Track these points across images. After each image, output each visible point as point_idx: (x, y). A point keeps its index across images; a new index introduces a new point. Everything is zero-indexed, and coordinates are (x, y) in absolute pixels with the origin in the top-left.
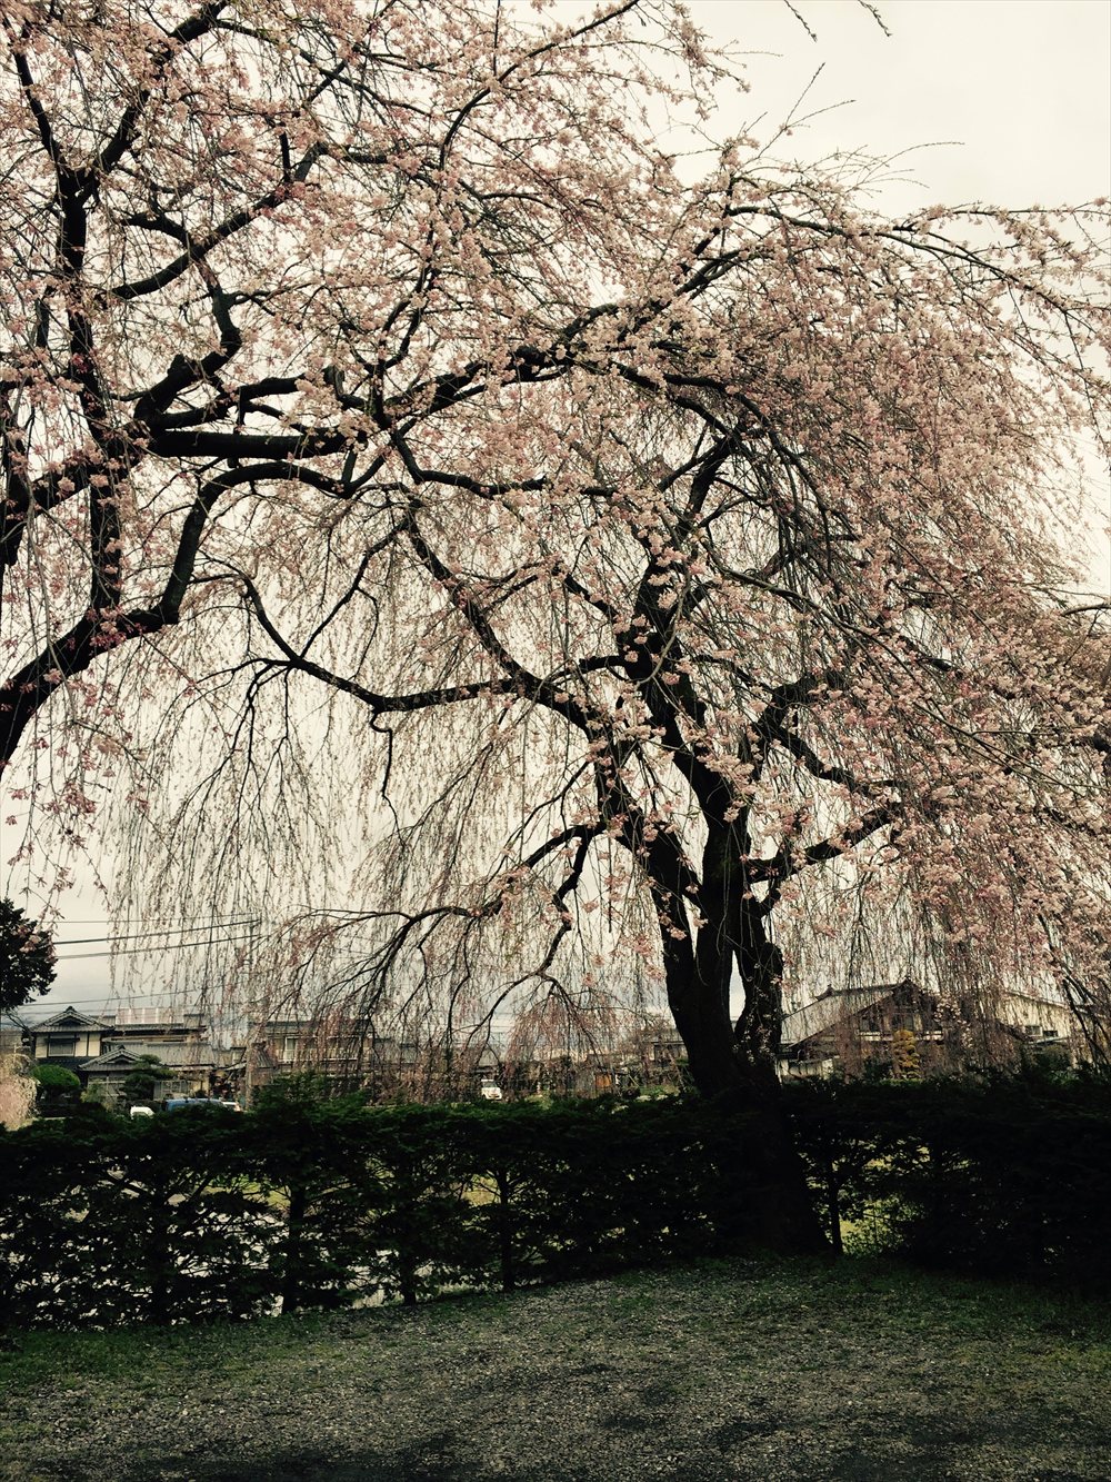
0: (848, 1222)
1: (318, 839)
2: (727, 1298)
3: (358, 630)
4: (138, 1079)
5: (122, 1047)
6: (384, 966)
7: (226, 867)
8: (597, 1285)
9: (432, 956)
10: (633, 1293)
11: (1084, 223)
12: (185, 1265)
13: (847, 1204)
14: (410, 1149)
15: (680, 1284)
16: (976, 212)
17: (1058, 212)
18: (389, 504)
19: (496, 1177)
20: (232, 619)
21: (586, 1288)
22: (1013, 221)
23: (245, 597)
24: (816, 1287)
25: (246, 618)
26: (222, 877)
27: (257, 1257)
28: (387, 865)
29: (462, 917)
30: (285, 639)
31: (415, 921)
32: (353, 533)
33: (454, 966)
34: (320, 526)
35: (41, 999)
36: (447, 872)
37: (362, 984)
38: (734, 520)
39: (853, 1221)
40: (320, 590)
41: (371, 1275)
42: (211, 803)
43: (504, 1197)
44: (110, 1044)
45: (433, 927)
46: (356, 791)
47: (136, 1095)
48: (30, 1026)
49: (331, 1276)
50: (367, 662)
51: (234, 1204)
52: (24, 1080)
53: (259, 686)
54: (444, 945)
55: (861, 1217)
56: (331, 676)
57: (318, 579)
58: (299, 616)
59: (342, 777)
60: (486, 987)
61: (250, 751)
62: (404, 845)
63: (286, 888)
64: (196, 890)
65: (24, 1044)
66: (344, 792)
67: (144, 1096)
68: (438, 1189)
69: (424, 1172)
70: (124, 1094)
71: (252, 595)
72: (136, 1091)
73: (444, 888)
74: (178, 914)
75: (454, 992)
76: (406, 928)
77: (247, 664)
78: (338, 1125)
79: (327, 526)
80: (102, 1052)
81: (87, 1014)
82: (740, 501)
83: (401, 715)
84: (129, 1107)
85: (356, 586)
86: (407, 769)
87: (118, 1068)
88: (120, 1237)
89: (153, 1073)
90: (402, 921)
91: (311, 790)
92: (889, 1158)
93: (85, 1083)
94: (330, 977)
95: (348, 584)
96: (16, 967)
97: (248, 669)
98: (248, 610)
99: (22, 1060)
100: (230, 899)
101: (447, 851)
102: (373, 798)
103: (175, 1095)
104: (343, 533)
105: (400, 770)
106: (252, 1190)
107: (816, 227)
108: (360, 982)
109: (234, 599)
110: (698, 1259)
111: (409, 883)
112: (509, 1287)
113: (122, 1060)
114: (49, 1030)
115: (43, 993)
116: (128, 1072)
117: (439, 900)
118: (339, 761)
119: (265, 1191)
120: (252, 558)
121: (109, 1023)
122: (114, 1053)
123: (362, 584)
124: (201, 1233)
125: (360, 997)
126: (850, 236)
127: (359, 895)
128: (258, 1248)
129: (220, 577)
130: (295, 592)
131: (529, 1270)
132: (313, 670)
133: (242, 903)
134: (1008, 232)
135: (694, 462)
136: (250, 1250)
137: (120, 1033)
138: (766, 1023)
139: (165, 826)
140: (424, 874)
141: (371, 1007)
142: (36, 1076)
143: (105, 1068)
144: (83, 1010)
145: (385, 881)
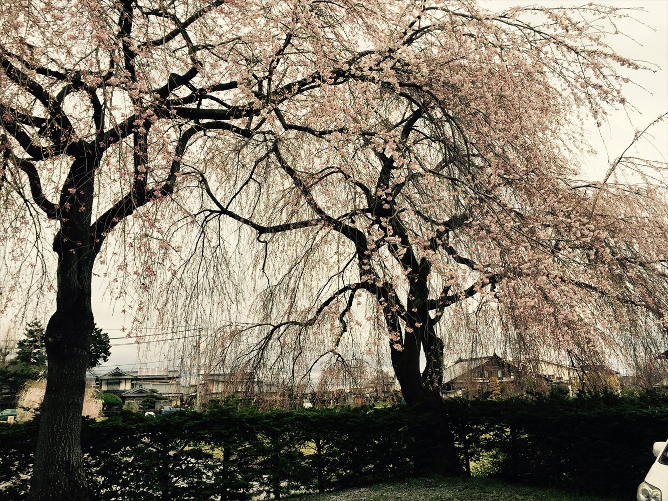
0: (473, 462)
1: (234, 290)
2: (420, 496)
3: (251, 197)
4: (148, 400)
5: (141, 385)
6: (263, 348)
7: (192, 303)
8: (362, 490)
9: (284, 343)
10: (378, 494)
11: (583, 14)
12: (176, 482)
13: (472, 454)
14: (278, 429)
15: (399, 490)
16: (534, 9)
17: (571, 9)
18: (265, 140)
19: (315, 442)
20: (194, 192)
21: (357, 492)
22: (551, 13)
23: (200, 182)
24: (460, 491)
25: (201, 191)
26: (190, 308)
27: (209, 478)
28: (264, 303)
29: (298, 326)
30: (219, 201)
31: (276, 328)
32: (249, 154)
33: (295, 348)
34: (235, 150)
35: (104, 364)
36: (291, 306)
37: (252, 356)
38: (420, 147)
39: (475, 462)
40: (234, 179)
41: (260, 486)
42: (185, 275)
43: (319, 451)
44: (135, 384)
45: (285, 331)
46: (251, 269)
47: (147, 407)
48: (99, 376)
49: (243, 486)
50: (255, 211)
51: (198, 454)
52: (96, 400)
53: (207, 222)
54: (290, 338)
55: (479, 460)
56: (240, 218)
57: (233, 174)
58: (225, 191)
59: (245, 263)
60: (309, 357)
61: (203, 252)
62: (272, 293)
63: (219, 313)
64: (179, 314)
65: (97, 384)
66: (246, 269)
67: (151, 407)
68: (290, 447)
69: (284, 440)
70: (141, 406)
71: (204, 181)
72: (147, 405)
73: (290, 313)
74: (171, 326)
75: (295, 360)
76: (273, 331)
77: (201, 212)
78: (246, 419)
79: (237, 150)
80: (132, 388)
81: (125, 371)
82: (423, 139)
83: (271, 235)
84: (145, 413)
85: (251, 177)
86: (273, 259)
87: (139, 395)
88: (146, 469)
89: (155, 397)
90: (272, 328)
91: (231, 269)
92: (492, 433)
93: (124, 402)
94: (238, 352)
95: (248, 176)
96: (93, 350)
97: (202, 214)
98: (202, 188)
99: (96, 391)
100: (194, 319)
101: (291, 297)
102: (258, 272)
103: (165, 407)
104: (245, 153)
105: (270, 259)
106: (206, 448)
107: (464, 16)
108: (252, 355)
109: (196, 183)
110: (406, 479)
111: (274, 310)
112: (322, 491)
113: (141, 391)
114: (108, 378)
115: (105, 361)
116: (143, 397)
117: (288, 318)
118: (243, 256)
119: (212, 449)
120: (203, 164)
121: (135, 375)
122: (137, 388)
123: (253, 177)
124: (184, 467)
125: (252, 362)
126: (480, 20)
127: (252, 316)
128: (210, 474)
129: (189, 173)
130: (223, 180)
131: (330, 484)
132: (232, 215)
133: (199, 320)
134: (549, 18)
135: (403, 121)
136: (206, 474)
137: (140, 379)
138: (437, 373)
139: (164, 285)
140: (281, 307)
141: (257, 366)
142: (102, 399)
143: (134, 395)
144: (123, 369)
145: (264, 309)
